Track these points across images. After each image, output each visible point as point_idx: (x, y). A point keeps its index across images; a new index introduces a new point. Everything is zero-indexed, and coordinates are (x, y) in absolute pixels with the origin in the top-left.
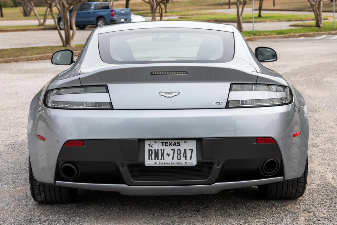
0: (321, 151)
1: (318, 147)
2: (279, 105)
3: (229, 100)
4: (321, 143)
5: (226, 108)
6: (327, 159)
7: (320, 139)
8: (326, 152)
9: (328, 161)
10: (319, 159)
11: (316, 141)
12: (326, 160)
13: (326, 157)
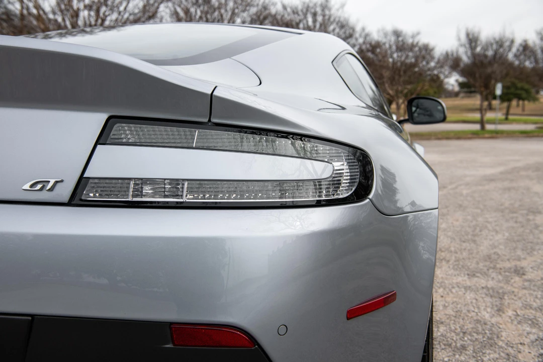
0: (526, 284)
1: (524, 274)
2: (319, 204)
3: (86, 175)
4: (532, 268)
5: (70, 203)
6: (535, 305)
7: (532, 259)
8: (536, 288)
9: (533, 312)
10: (519, 304)
11: (524, 264)
12: (531, 308)
13: (532, 300)
